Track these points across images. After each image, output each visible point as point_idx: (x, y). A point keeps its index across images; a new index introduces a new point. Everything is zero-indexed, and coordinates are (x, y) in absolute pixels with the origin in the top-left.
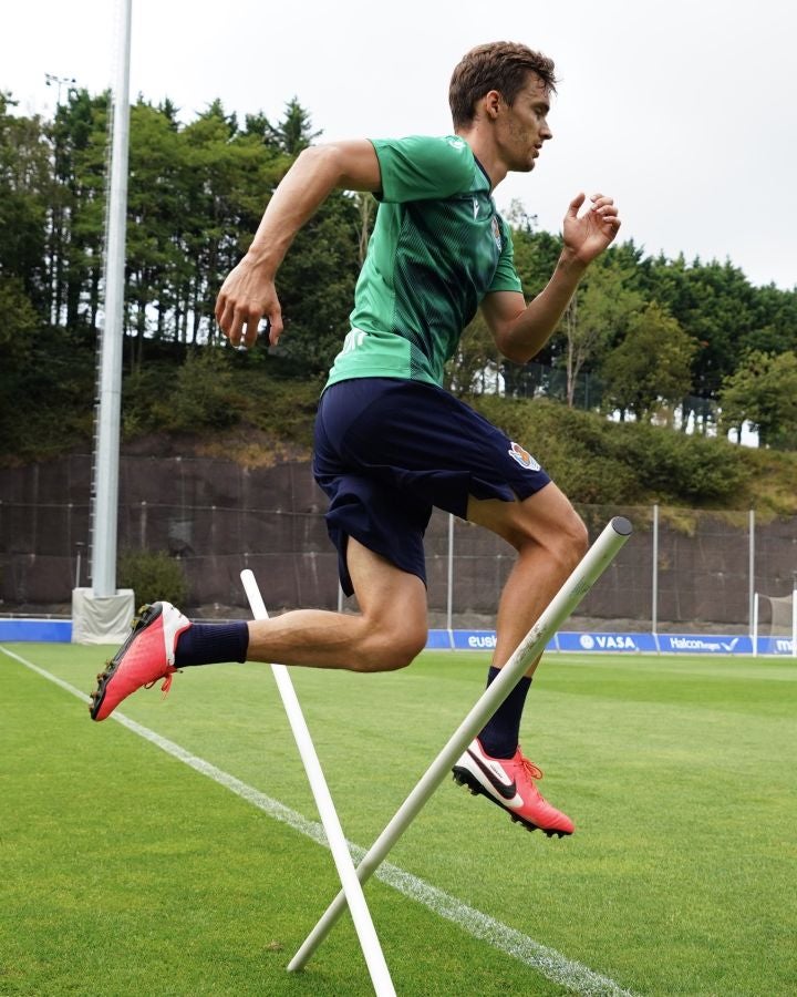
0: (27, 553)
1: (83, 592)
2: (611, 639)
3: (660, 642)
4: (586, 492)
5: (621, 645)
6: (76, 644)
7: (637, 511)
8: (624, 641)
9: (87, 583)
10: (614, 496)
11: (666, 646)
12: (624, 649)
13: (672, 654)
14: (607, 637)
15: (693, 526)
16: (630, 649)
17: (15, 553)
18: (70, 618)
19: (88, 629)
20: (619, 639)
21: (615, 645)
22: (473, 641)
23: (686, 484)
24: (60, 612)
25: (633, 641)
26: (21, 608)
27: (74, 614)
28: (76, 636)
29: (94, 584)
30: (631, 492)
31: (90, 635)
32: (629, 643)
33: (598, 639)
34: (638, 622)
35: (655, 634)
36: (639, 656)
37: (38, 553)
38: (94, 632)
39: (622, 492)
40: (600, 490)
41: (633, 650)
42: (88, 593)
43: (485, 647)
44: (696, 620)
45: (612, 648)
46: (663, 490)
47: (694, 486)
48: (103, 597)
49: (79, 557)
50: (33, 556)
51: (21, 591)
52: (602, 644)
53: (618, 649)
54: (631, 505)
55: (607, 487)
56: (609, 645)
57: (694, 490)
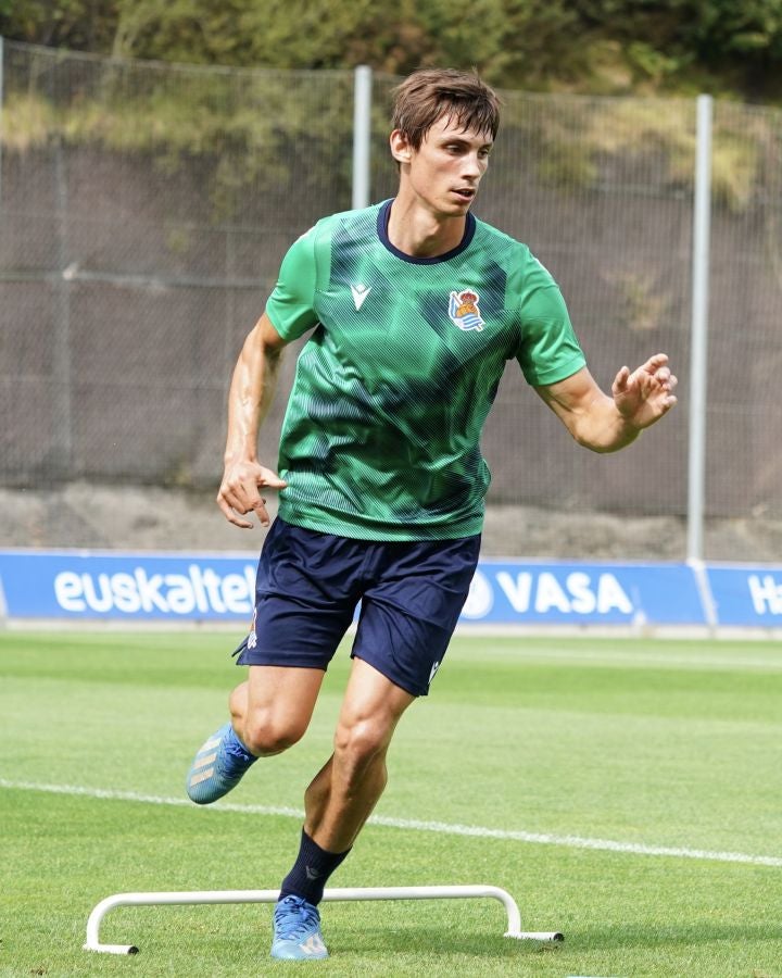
2: (547, 582)
3: (717, 593)
4: (384, 38)
5: (585, 604)
7: (555, 114)
8: (594, 587)
10: (481, 55)
11: (736, 607)
12: (594, 618)
13: (757, 634)
14: (536, 573)
15: (749, 173)
16: (615, 617)
20: (577, 582)
21: (564, 606)
22: (69, 588)
23: (725, 16)
25: (627, 589)
30: (538, 42)
32: (612, 594)
33: (504, 579)
34: (561, 520)
35: (696, 564)
36: (647, 642)
39: (508, 42)
40: (434, 33)
41: (626, 619)
43: (115, 614)
44: (758, 511)
45: (554, 615)
46: (643, 37)
47: (755, 26)
52: (519, 601)
53: (575, 618)
54: (534, 90)
55: (456, 22)
56: (542, 605)
57: (757, 39)
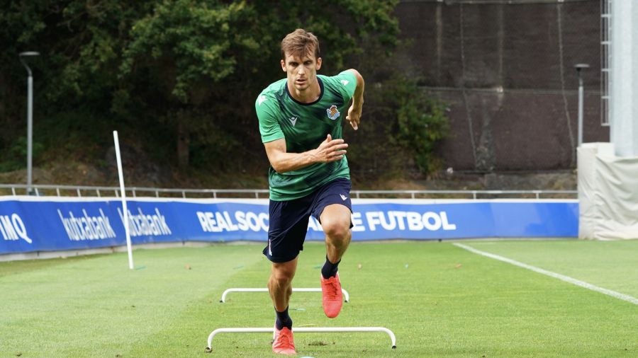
0: (489, 86)
1: (596, 151)
6: (586, 239)
9: (600, 133)
17: (467, 85)
18: (575, 196)
19: (608, 213)
24: (551, 185)
26: (485, 180)
27: (581, 187)
28: (587, 225)
29: (614, 134)
31: (610, 223)
37: (509, 85)
38: (617, 220)
42: (603, 150)
48: (630, 157)
49: (581, 89)
50: (500, 90)
51: (484, 152)
